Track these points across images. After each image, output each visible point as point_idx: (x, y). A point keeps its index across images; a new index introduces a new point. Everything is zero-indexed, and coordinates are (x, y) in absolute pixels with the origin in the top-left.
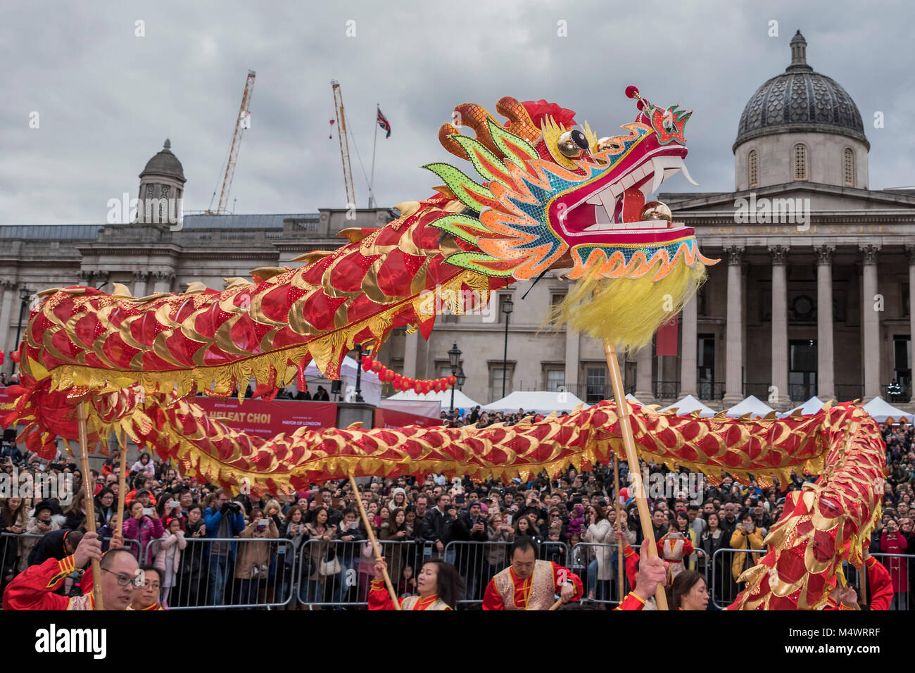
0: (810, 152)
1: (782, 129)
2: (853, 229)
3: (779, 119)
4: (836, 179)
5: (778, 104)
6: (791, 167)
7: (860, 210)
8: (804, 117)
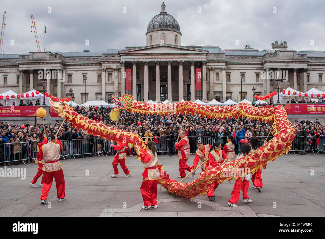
0: (166, 36)
1: (159, 29)
3: (158, 27)
5: (158, 22)
7: (179, 51)
8: (165, 26)
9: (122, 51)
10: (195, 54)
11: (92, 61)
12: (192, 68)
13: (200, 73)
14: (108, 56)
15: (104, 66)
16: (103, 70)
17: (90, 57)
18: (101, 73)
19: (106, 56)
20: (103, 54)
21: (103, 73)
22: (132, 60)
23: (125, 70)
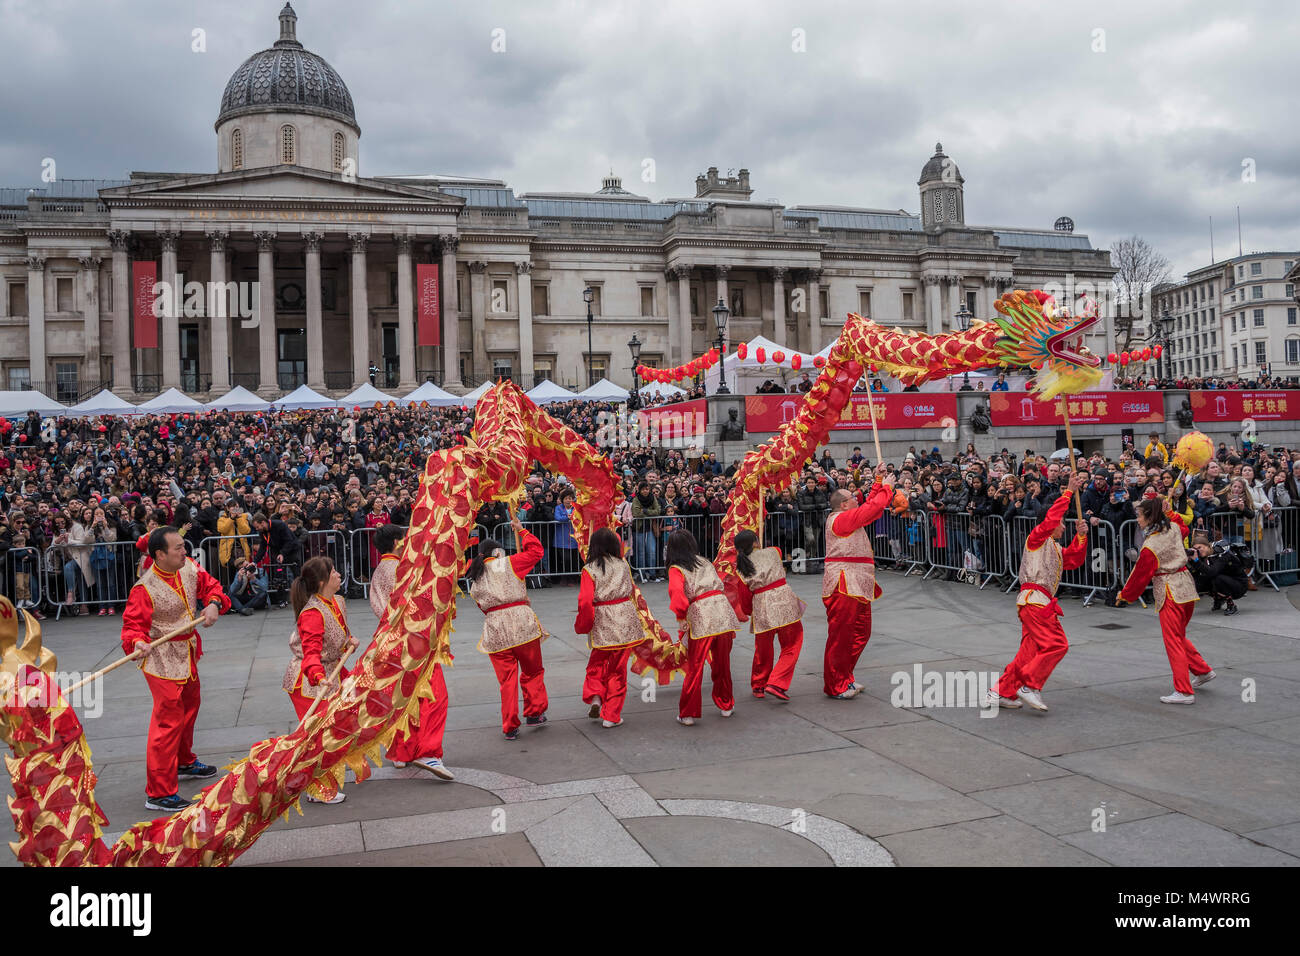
0: (299, 134)
1: (269, 108)
2: (342, 216)
3: (266, 97)
4: (326, 165)
5: (264, 81)
6: (278, 150)
7: (349, 197)
8: (293, 98)
9: (115, 189)
10: (413, 210)
12: (404, 264)
13: (429, 284)
14: (55, 209)
15: (39, 247)
16: (35, 265)
18: (27, 278)
19: (46, 209)
20: (31, 199)
21: (35, 279)
22: (161, 228)
23: (130, 267)
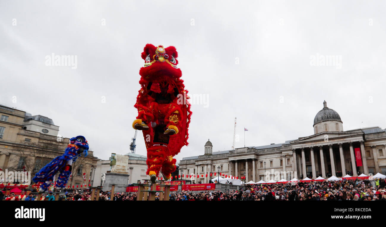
0: (328, 125)
1: (321, 121)
2: (336, 140)
3: (321, 119)
4: (334, 130)
5: (320, 117)
6: (324, 129)
7: (337, 136)
8: (326, 118)
9: (292, 142)
10: (352, 137)
11: (276, 151)
12: (351, 149)
13: (358, 152)
14: (287, 146)
15: (284, 153)
16: (283, 156)
17: (274, 148)
18: (282, 159)
19: (285, 146)
20: (282, 145)
21: (284, 159)
22: (301, 147)
23: (296, 156)
